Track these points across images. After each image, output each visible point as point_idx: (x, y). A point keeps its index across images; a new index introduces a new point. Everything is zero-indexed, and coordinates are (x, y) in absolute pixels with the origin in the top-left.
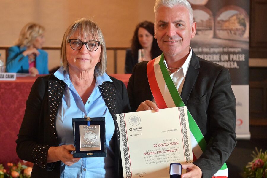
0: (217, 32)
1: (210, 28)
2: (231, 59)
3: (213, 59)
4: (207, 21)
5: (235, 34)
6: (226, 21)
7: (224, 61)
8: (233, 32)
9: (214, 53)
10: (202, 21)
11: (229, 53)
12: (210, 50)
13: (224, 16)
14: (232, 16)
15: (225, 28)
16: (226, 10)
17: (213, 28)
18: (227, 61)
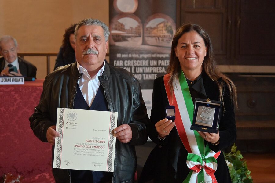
0: (146, 38)
1: (139, 34)
2: (159, 65)
3: (142, 64)
4: (136, 28)
5: (163, 40)
6: (154, 28)
7: (153, 67)
8: (161, 39)
9: (143, 59)
10: (131, 28)
11: (157, 59)
12: (139, 56)
13: (152, 23)
14: (160, 24)
15: (153, 35)
16: (154, 18)
17: (142, 35)
18: (156, 66)
